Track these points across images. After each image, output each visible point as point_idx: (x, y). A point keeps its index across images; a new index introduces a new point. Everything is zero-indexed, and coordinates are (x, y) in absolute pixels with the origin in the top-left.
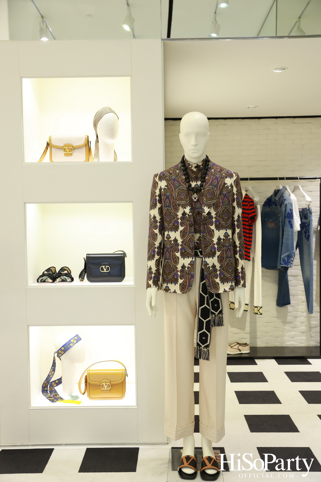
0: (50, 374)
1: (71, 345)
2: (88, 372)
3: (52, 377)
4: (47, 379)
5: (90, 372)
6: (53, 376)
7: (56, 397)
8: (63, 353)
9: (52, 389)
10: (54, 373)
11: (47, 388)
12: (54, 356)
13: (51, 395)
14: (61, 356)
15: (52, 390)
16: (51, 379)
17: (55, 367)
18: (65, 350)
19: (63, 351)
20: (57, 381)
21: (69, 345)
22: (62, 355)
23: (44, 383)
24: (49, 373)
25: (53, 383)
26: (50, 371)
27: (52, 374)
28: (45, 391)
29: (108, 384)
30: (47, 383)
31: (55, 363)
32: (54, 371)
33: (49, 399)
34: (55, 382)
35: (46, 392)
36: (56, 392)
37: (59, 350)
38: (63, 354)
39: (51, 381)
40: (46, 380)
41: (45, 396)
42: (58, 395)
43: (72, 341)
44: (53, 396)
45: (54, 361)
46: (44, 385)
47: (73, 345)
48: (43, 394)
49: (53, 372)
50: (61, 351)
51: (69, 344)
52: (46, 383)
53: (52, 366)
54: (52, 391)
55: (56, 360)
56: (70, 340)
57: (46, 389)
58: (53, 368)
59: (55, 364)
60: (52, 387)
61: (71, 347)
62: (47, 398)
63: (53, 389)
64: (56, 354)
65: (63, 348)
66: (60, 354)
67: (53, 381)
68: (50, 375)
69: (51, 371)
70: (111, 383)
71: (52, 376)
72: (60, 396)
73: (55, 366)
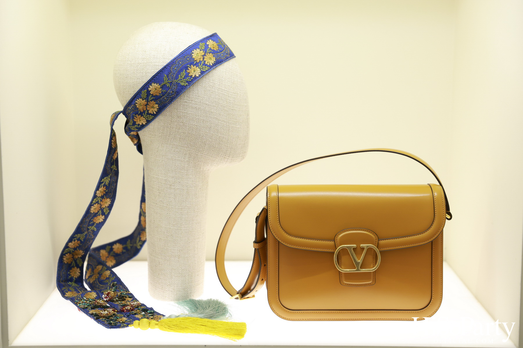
0: (93, 210)
1: (194, 71)
2: (274, 194)
3: (102, 224)
4: (79, 230)
5: (280, 194)
6: (106, 217)
7: (124, 306)
8: (154, 108)
9: (100, 274)
10: (110, 207)
11: (78, 270)
12: (112, 130)
13: (99, 297)
14: (143, 127)
15: (102, 278)
16: (95, 234)
17: (116, 182)
18: (163, 94)
19: (156, 98)
20: (118, 248)
21: (183, 73)
22: (148, 122)
23: (67, 246)
24: (91, 205)
25: (103, 252)
26: (95, 196)
27: (102, 209)
28: (71, 280)
29: (369, 249)
30: (79, 247)
31: (117, 159)
32: (113, 199)
33: (92, 315)
34: (112, 249)
35: (74, 284)
36: (118, 283)
37: (137, 95)
38: (155, 116)
39: (96, 244)
40: (79, 236)
41: (72, 300)
42: (131, 296)
43: (197, 54)
44: (111, 301)
45: (112, 149)
46: (68, 255)
47: (202, 73)
48: (63, 294)
49: (108, 202)
50: (147, 99)
51: (181, 70)
52: (75, 249)
53: (105, 174)
54: (101, 282)
55: (119, 150)
56: (188, 51)
57: (75, 273)
58: (107, 180)
59: (114, 167)
60: (100, 267)
61: (192, 81)
62: (84, 310)
63: (108, 273)
64: (122, 119)
65: (154, 88)
66: (141, 114)
67: (103, 247)
68: (96, 215)
69: (99, 194)
70: (382, 242)
71: (101, 218)
72: (141, 301)
73: (117, 173)
